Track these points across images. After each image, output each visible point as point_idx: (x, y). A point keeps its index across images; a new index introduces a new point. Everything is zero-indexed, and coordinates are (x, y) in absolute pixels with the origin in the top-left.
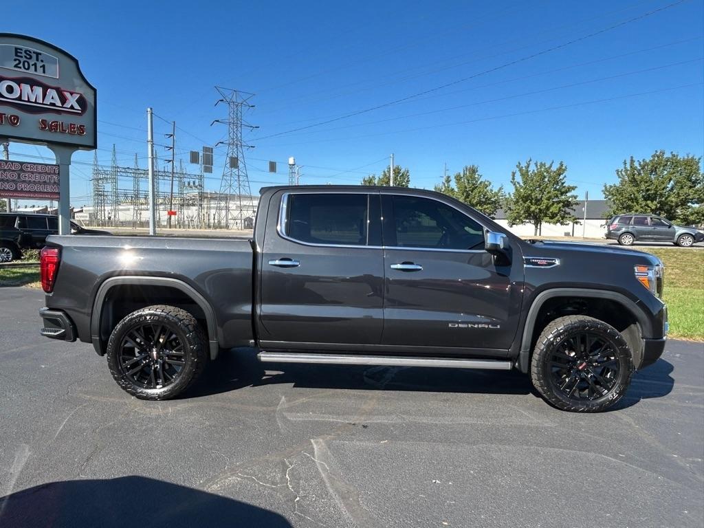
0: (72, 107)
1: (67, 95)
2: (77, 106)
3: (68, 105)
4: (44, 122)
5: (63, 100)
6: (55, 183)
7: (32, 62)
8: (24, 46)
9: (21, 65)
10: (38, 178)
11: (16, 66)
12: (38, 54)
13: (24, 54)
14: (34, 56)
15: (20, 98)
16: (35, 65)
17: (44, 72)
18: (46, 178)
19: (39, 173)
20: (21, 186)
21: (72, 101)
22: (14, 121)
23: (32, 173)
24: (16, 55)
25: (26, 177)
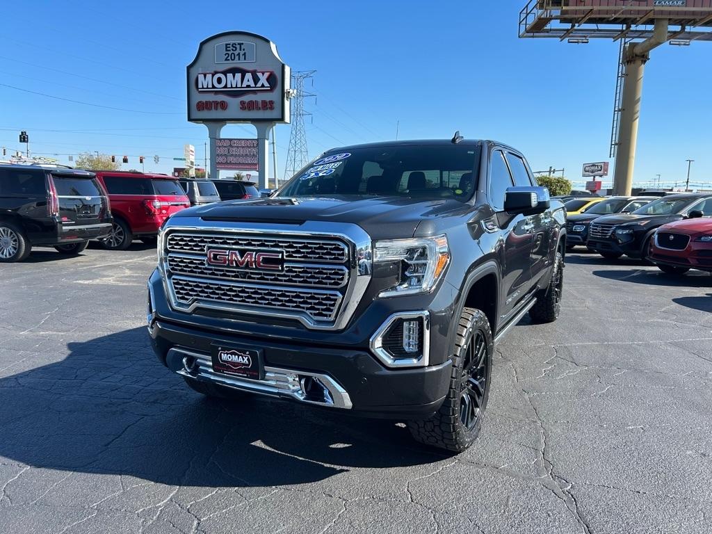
0: (263, 86)
1: (260, 75)
2: (267, 84)
3: (259, 84)
4: (242, 103)
5: (256, 80)
6: (254, 155)
7: (236, 53)
8: (231, 40)
9: (229, 58)
10: (241, 151)
11: (226, 60)
12: (240, 44)
13: (232, 48)
14: (238, 47)
15: (226, 87)
16: (239, 54)
17: (245, 59)
18: (247, 151)
19: (243, 147)
20: (231, 159)
21: (263, 79)
22: (223, 106)
23: (238, 147)
24: (227, 50)
25: (234, 151)
